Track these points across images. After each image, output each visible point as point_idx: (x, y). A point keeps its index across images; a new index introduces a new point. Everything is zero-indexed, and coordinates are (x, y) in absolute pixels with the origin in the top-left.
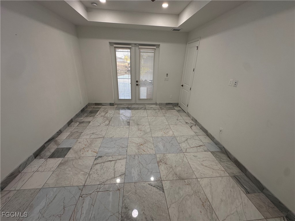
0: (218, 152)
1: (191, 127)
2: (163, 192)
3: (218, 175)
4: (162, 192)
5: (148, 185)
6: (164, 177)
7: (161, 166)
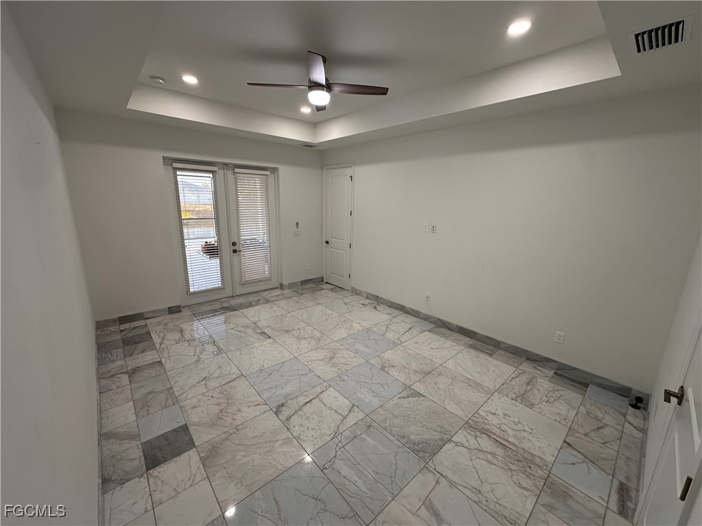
0: (434, 328)
1: (375, 308)
2: (424, 396)
3: (456, 352)
4: (423, 398)
5: (399, 400)
6: (408, 381)
7: (390, 372)
